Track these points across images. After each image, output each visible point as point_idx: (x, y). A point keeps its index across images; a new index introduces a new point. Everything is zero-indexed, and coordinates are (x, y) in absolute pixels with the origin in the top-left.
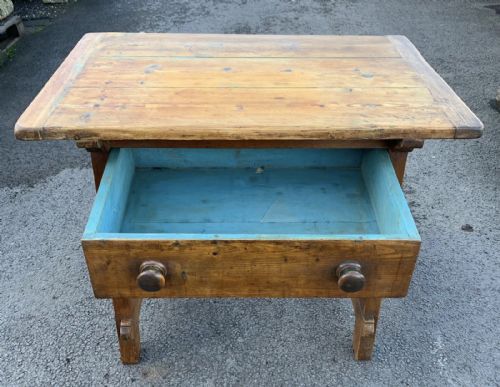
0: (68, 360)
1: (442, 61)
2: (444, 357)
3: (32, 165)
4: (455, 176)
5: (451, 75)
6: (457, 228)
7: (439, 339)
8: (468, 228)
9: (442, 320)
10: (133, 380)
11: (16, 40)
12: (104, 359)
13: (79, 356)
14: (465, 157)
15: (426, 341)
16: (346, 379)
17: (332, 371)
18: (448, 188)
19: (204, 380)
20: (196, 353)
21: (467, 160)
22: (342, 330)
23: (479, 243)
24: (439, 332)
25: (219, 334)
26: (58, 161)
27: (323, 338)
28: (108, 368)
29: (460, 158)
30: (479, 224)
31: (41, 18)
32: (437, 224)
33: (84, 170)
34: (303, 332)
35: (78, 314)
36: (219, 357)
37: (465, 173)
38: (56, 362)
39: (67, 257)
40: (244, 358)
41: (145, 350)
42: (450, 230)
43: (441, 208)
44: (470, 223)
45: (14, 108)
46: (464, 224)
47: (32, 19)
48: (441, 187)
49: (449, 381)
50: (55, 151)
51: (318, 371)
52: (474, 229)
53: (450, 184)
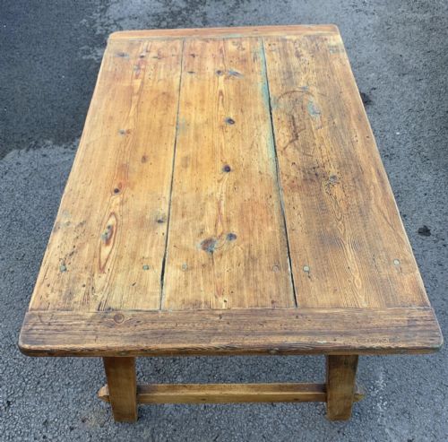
2: (383, 400)
4: (418, 160)
5: (427, 16)
10: (72, 429)
12: (43, 403)
13: (19, 398)
14: (432, 134)
16: (282, 427)
17: (270, 418)
18: (409, 177)
19: (141, 429)
21: (432, 138)
23: (435, 250)
24: (381, 368)
25: (159, 371)
30: (437, 226)
34: (244, 369)
37: (430, 155)
44: (428, 224)
46: (420, 225)
49: (387, 430)
51: (255, 417)
52: (431, 232)
53: (413, 170)
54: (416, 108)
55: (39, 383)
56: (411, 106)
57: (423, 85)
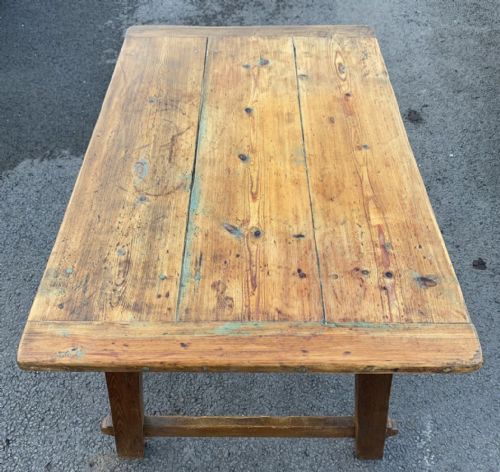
0: (8, 441)
2: (431, 453)
4: (474, 185)
12: (47, 443)
13: (20, 436)
14: (488, 157)
18: (463, 203)
21: (490, 161)
23: (491, 285)
24: (429, 416)
26: (17, 148)
30: (494, 259)
33: (45, 162)
37: (486, 181)
39: (18, 291)
44: (484, 256)
46: (475, 257)
51: (285, 467)
52: (487, 265)
53: (467, 196)
54: (472, 129)
55: (43, 420)
56: (466, 126)
57: (480, 104)
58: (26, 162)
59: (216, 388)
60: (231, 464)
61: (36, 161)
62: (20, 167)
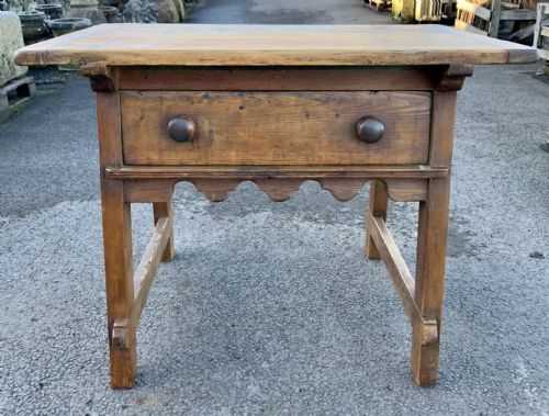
0: (42, 385)
1: (482, 114)
2: (531, 387)
3: (26, 198)
6: (525, 255)
7: (522, 366)
8: (538, 255)
9: (522, 346)
10: (124, 407)
11: (26, 99)
12: (88, 384)
14: (521, 192)
15: (506, 368)
16: (405, 410)
17: (388, 400)
18: (507, 219)
20: (209, 378)
21: (524, 195)
22: (396, 355)
24: (521, 359)
25: (238, 358)
27: (373, 364)
28: (92, 394)
29: (517, 193)
31: (55, 83)
32: (501, 252)
34: (346, 358)
35: (61, 336)
36: (238, 384)
37: (524, 205)
38: (26, 387)
39: (55, 280)
40: (270, 385)
41: (142, 375)
42: (516, 257)
43: (503, 237)
44: (539, 251)
45: (14, 151)
46: (532, 251)
47: (46, 83)
48: (499, 218)
50: (54, 187)
51: (368, 400)
52: (544, 256)
53: (509, 215)
56: (494, 175)
57: (503, 163)
58: (65, 203)
59: (279, 341)
60: (304, 398)
61: (75, 203)
62: (59, 206)
